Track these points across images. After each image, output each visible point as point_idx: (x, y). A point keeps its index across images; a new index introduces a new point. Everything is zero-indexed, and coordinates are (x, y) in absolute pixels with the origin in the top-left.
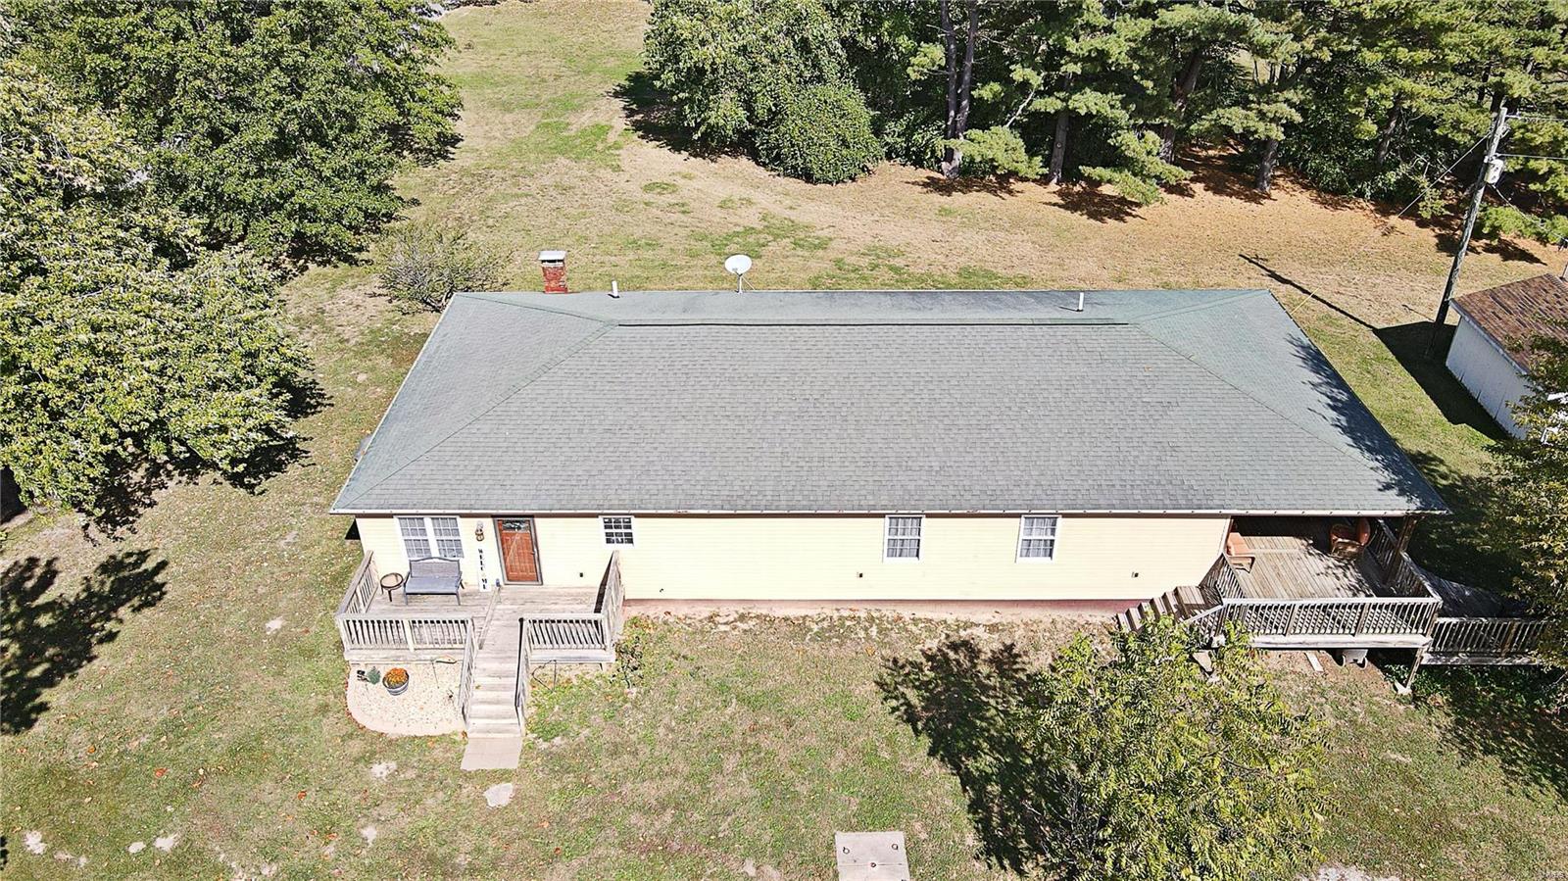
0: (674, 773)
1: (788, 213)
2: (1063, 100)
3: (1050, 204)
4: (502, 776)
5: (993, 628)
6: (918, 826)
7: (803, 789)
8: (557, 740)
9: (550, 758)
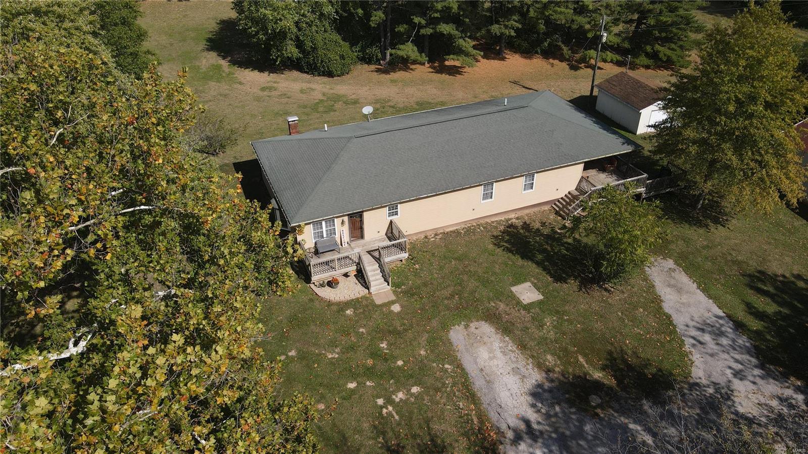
0: (449, 286)
1: (332, 91)
2: (433, 29)
3: (430, 72)
4: (393, 302)
5: (517, 218)
6: (533, 279)
7: (493, 279)
8: (403, 287)
9: (405, 293)
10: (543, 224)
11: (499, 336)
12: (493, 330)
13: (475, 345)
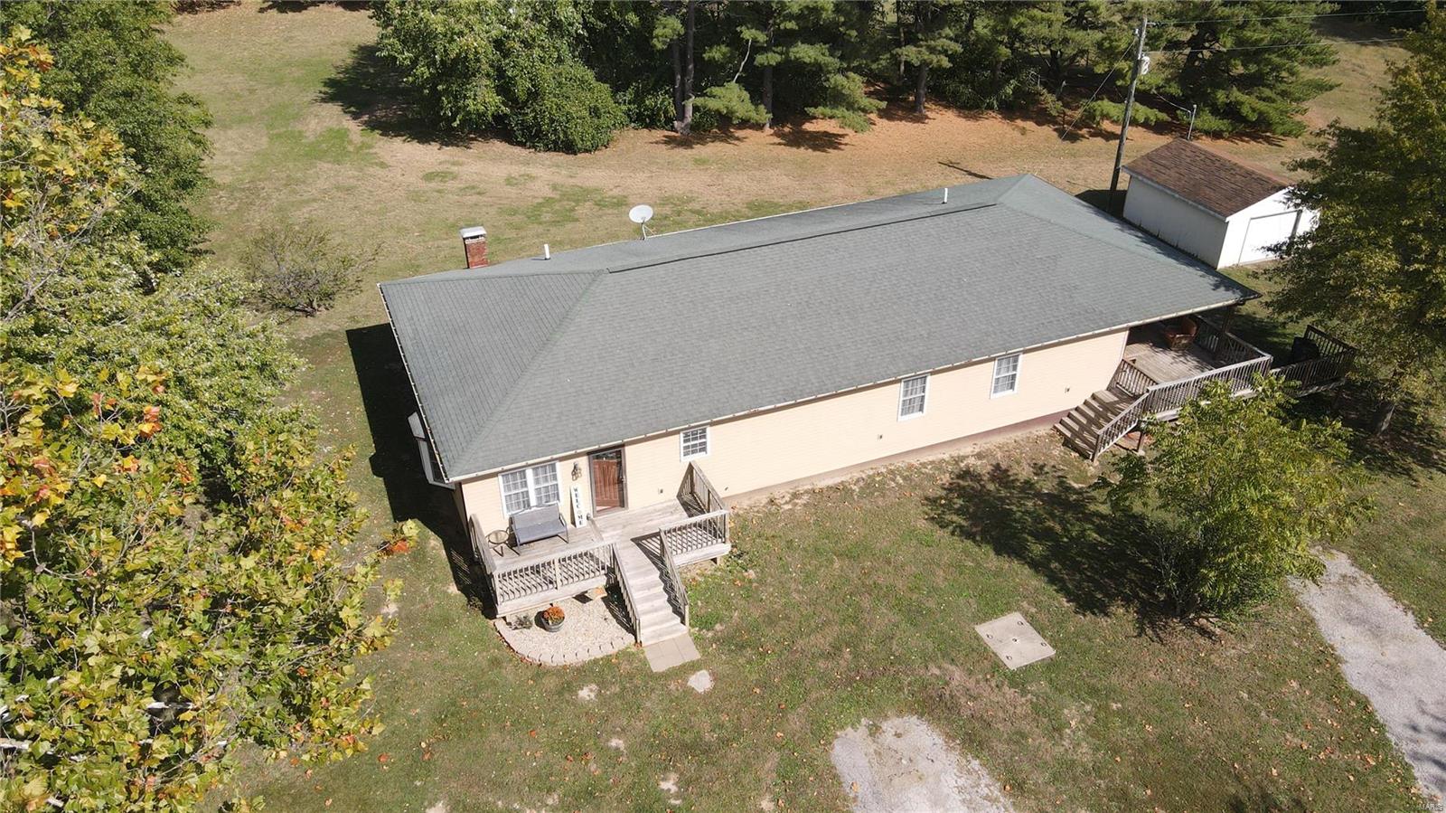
0: (827, 623)
1: (572, 181)
2: (781, 54)
3: (774, 144)
4: (693, 667)
5: (979, 456)
6: (1025, 604)
7: (931, 604)
8: (718, 627)
9: (720, 640)
10: (1039, 470)
11: (954, 756)
12: (940, 741)
13: (896, 781)
